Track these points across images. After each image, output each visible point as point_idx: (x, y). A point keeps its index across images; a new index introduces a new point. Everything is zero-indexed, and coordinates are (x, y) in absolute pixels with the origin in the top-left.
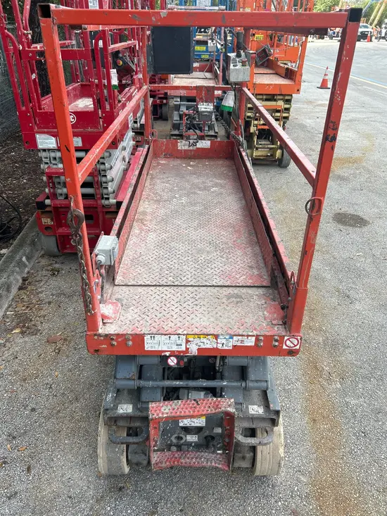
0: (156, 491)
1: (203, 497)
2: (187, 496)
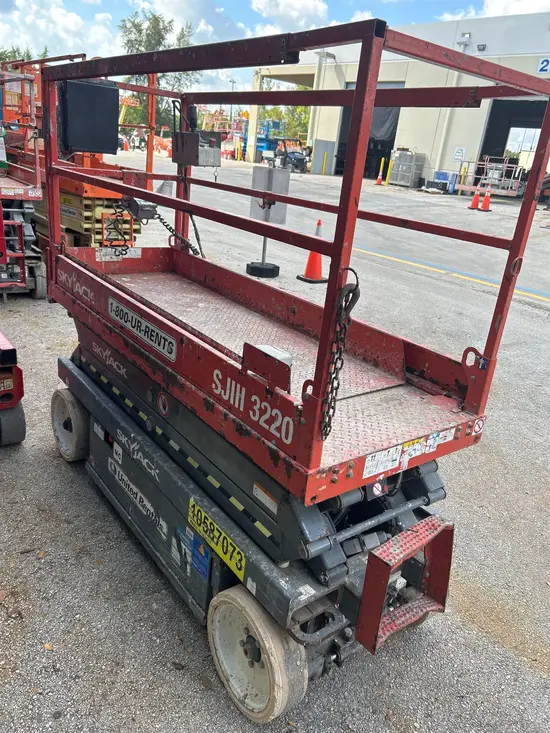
0: (329, 710)
1: (382, 683)
2: (366, 692)
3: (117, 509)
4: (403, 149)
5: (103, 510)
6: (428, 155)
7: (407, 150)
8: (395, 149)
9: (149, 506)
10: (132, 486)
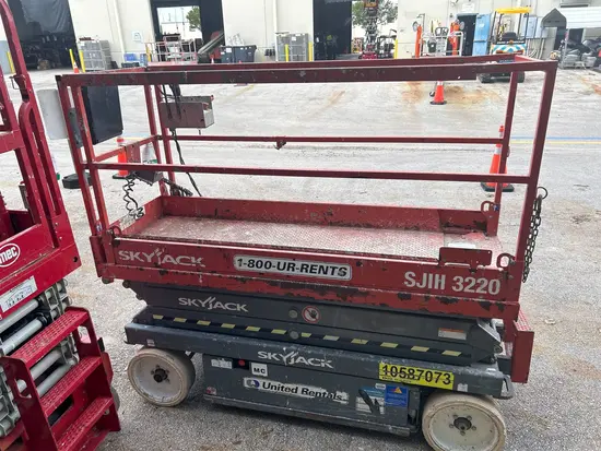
3: (270, 411)
4: (85, 39)
5: (247, 420)
6: (110, 41)
7: (90, 39)
8: (78, 40)
9: (316, 390)
10: (286, 386)
